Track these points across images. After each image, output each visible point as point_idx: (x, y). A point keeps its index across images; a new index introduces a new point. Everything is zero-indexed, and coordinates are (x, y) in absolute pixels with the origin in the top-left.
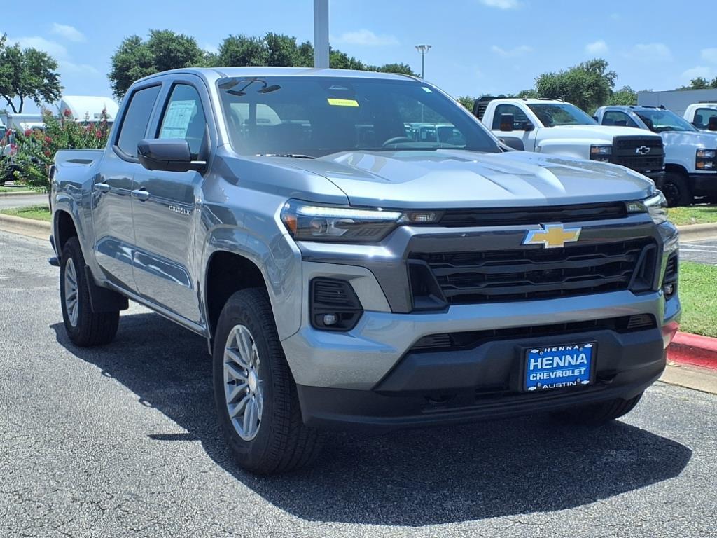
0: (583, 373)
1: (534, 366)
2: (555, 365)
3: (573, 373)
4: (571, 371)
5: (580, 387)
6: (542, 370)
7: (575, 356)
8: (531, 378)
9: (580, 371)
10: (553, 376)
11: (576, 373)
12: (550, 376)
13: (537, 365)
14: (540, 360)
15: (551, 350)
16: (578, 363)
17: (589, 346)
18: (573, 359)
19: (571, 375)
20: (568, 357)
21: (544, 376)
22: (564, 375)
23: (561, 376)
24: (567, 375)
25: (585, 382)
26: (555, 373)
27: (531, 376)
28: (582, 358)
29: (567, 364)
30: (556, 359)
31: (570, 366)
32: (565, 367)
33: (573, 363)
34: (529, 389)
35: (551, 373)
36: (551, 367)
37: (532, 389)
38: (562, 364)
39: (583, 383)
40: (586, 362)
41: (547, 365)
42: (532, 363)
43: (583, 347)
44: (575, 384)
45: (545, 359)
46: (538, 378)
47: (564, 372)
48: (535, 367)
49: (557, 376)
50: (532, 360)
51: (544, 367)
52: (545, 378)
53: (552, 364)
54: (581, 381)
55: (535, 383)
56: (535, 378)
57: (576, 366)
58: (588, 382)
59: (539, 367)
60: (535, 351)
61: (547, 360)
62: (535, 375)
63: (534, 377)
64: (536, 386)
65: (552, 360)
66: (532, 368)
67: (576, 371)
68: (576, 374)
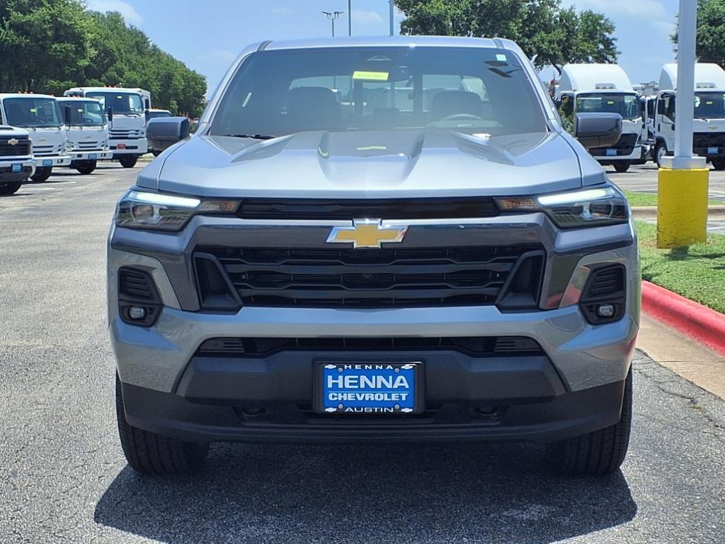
0: (404, 399)
1: (333, 383)
2: (362, 386)
3: (389, 396)
4: (386, 395)
5: (398, 416)
6: (344, 389)
7: (391, 377)
8: (331, 398)
9: (400, 397)
10: (360, 399)
11: (394, 397)
12: (356, 398)
13: (337, 383)
14: (341, 377)
15: (353, 367)
16: (395, 386)
17: (407, 367)
18: (388, 381)
19: (386, 399)
20: (381, 379)
21: (350, 397)
22: (377, 399)
23: (372, 399)
24: (381, 399)
25: (407, 410)
26: (363, 395)
27: (330, 396)
28: (401, 381)
29: (379, 386)
30: (363, 379)
31: (384, 388)
32: (375, 390)
33: (389, 386)
34: (327, 410)
35: (358, 395)
36: (357, 387)
37: (331, 410)
38: (372, 386)
39: (403, 410)
40: (407, 387)
41: (350, 384)
42: (330, 381)
43: (400, 369)
44: (392, 411)
45: (347, 378)
46: (340, 399)
47: (377, 395)
48: (335, 385)
49: (367, 399)
50: (330, 377)
51: (347, 386)
52: (349, 399)
53: (358, 384)
54: (401, 408)
55: (335, 404)
56: (336, 399)
57: (393, 389)
58: (411, 410)
59: (341, 386)
60: (330, 367)
61: (350, 379)
62: (336, 395)
63: (333, 396)
64: (337, 408)
65: (359, 379)
66: (330, 386)
67: (393, 395)
68: (393, 399)
